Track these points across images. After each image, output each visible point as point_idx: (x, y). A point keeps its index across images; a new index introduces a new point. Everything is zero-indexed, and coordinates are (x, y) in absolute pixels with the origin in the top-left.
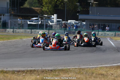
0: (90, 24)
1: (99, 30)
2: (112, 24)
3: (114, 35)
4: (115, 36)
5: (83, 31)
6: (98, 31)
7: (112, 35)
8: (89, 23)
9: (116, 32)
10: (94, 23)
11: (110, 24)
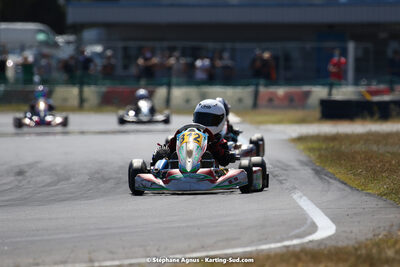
0: (125, 49)
1: (174, 80)
2: (238, 45)
3: (249, 101)
4: (255, 105)
5: (89, 84)
6: (169, 85)
7: (240, 100)
8: (120, 45)
9: (257, 85)
10: (143, 43)
11: (228, 45)
